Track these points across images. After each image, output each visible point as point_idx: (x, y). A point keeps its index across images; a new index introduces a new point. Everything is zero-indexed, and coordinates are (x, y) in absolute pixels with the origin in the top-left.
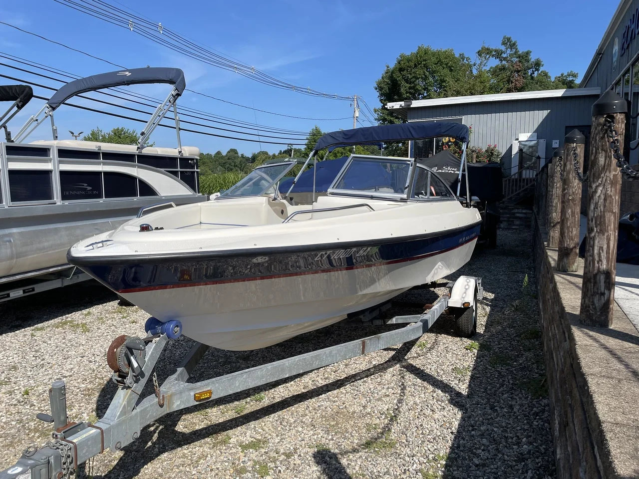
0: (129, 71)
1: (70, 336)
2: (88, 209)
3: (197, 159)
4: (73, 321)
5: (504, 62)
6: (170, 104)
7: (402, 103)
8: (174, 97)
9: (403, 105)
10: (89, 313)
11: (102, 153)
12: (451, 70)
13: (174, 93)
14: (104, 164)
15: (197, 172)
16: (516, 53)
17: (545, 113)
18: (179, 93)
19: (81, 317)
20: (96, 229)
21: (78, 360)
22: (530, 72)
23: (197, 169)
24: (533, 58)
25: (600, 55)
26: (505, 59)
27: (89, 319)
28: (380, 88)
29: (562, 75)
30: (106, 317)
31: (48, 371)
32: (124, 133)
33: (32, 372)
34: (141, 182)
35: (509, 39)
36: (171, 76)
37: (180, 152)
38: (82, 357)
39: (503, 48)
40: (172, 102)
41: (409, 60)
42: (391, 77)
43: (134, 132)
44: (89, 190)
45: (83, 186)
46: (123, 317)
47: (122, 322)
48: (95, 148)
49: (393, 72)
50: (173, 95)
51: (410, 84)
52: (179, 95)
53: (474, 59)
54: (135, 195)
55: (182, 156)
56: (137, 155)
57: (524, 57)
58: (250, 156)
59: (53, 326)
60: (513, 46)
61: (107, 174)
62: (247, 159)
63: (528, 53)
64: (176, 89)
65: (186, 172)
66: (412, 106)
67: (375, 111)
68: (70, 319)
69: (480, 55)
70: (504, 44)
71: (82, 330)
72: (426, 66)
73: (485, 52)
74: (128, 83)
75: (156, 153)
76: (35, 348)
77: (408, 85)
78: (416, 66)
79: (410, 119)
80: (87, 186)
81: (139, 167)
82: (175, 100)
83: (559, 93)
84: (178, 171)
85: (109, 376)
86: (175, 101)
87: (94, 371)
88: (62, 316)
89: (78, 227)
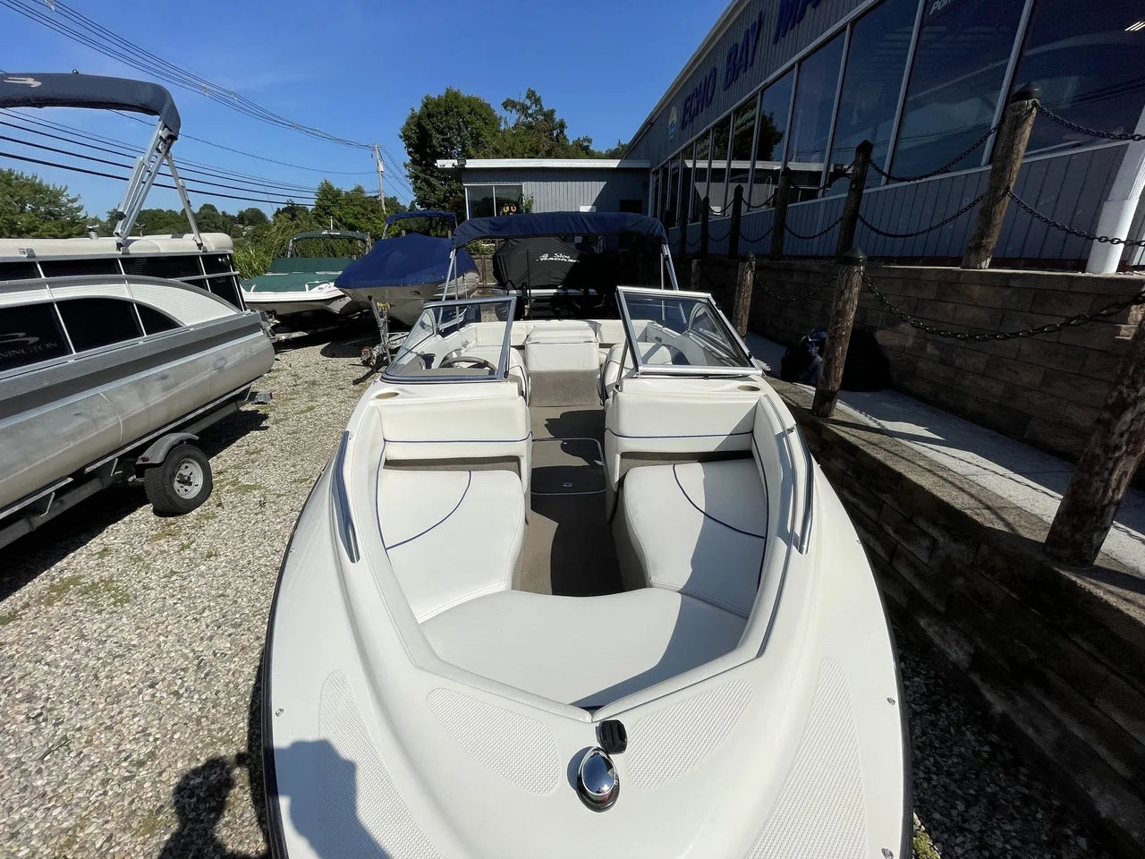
0: (36, 77)
1: (94, 626)
2: (46, 384)
3: (230, 255)
4: (80, 577)
5: (530, 119)
6: (160, 156)
7: (455, 162)
8: (165, 141)
9: (456, 164)
10: (105, 552)
11: (41, 263)
12: (486, 123)
13: (164, 133)
14: (52, 285)
15: (235, 276)
16: (541, 109)
17: (602, 184)
18: (173, 134)
19: (92, 563)
20: (78, 414)
21: (147, 698)
22: (555, 133)
23: (234, 271)
24: (557, 118)
25: (650, 125)
26: (531, 115)
27: (113, 566)
28: (406, 138)
29: (579, 139)
30: (148, 553)
31: (87, 756)
32: (17, 179)
33: (45, 773)
34: (143, 308)
35: (533, 93)
36: (143, 98)
37: (200, 245)
38: (152, 686)
39: (528, 103)
40: (163, 151)
41: (437, 105)
42: (419, 125)
43: (36, 177)
44: (32, 345)
45: (17, 337)
46: (183, 548)
47: (187, 561)
48: (19, 255)
49: (420, 118)
50: (161, 138)
51: (442, 135)
52: (173, 138)
53: (499, 111)
54: (139, 334)
55: (206, 252)
56: (120, 259)
57: (549, 116)
58: (236, 215)
59: (38, 602)
60: (537, 101)
61: (65, 305)
62: (232, 219)
63: (553, 112)
64: (166, 126)
65: (219, 278)
66: (466, 166)
67: (406, 166)
68: (70, 574)
69: (505, 108)
70: (528, 97)
71: (112, 600)
72: (459, 115)
73: (508, 104)
74: (40, 102)
75: (158, 251)
76: (21, 686)
77: (441, 137)
78: (446, 113)
79: (466, 183)
80: (24, 337)
81: (131, 281)
82: (169, 148)
83: (614, 164)
84: (205, 280)
85: (241, 725)
86: (168, 151)
87: (199, 721)
88: (47, 567)
89: (31, 423)
